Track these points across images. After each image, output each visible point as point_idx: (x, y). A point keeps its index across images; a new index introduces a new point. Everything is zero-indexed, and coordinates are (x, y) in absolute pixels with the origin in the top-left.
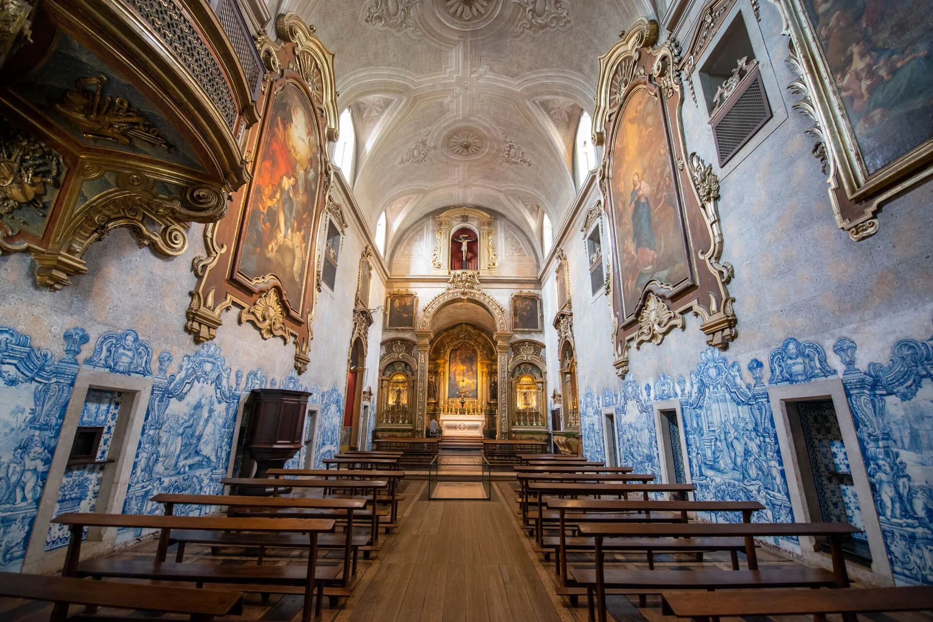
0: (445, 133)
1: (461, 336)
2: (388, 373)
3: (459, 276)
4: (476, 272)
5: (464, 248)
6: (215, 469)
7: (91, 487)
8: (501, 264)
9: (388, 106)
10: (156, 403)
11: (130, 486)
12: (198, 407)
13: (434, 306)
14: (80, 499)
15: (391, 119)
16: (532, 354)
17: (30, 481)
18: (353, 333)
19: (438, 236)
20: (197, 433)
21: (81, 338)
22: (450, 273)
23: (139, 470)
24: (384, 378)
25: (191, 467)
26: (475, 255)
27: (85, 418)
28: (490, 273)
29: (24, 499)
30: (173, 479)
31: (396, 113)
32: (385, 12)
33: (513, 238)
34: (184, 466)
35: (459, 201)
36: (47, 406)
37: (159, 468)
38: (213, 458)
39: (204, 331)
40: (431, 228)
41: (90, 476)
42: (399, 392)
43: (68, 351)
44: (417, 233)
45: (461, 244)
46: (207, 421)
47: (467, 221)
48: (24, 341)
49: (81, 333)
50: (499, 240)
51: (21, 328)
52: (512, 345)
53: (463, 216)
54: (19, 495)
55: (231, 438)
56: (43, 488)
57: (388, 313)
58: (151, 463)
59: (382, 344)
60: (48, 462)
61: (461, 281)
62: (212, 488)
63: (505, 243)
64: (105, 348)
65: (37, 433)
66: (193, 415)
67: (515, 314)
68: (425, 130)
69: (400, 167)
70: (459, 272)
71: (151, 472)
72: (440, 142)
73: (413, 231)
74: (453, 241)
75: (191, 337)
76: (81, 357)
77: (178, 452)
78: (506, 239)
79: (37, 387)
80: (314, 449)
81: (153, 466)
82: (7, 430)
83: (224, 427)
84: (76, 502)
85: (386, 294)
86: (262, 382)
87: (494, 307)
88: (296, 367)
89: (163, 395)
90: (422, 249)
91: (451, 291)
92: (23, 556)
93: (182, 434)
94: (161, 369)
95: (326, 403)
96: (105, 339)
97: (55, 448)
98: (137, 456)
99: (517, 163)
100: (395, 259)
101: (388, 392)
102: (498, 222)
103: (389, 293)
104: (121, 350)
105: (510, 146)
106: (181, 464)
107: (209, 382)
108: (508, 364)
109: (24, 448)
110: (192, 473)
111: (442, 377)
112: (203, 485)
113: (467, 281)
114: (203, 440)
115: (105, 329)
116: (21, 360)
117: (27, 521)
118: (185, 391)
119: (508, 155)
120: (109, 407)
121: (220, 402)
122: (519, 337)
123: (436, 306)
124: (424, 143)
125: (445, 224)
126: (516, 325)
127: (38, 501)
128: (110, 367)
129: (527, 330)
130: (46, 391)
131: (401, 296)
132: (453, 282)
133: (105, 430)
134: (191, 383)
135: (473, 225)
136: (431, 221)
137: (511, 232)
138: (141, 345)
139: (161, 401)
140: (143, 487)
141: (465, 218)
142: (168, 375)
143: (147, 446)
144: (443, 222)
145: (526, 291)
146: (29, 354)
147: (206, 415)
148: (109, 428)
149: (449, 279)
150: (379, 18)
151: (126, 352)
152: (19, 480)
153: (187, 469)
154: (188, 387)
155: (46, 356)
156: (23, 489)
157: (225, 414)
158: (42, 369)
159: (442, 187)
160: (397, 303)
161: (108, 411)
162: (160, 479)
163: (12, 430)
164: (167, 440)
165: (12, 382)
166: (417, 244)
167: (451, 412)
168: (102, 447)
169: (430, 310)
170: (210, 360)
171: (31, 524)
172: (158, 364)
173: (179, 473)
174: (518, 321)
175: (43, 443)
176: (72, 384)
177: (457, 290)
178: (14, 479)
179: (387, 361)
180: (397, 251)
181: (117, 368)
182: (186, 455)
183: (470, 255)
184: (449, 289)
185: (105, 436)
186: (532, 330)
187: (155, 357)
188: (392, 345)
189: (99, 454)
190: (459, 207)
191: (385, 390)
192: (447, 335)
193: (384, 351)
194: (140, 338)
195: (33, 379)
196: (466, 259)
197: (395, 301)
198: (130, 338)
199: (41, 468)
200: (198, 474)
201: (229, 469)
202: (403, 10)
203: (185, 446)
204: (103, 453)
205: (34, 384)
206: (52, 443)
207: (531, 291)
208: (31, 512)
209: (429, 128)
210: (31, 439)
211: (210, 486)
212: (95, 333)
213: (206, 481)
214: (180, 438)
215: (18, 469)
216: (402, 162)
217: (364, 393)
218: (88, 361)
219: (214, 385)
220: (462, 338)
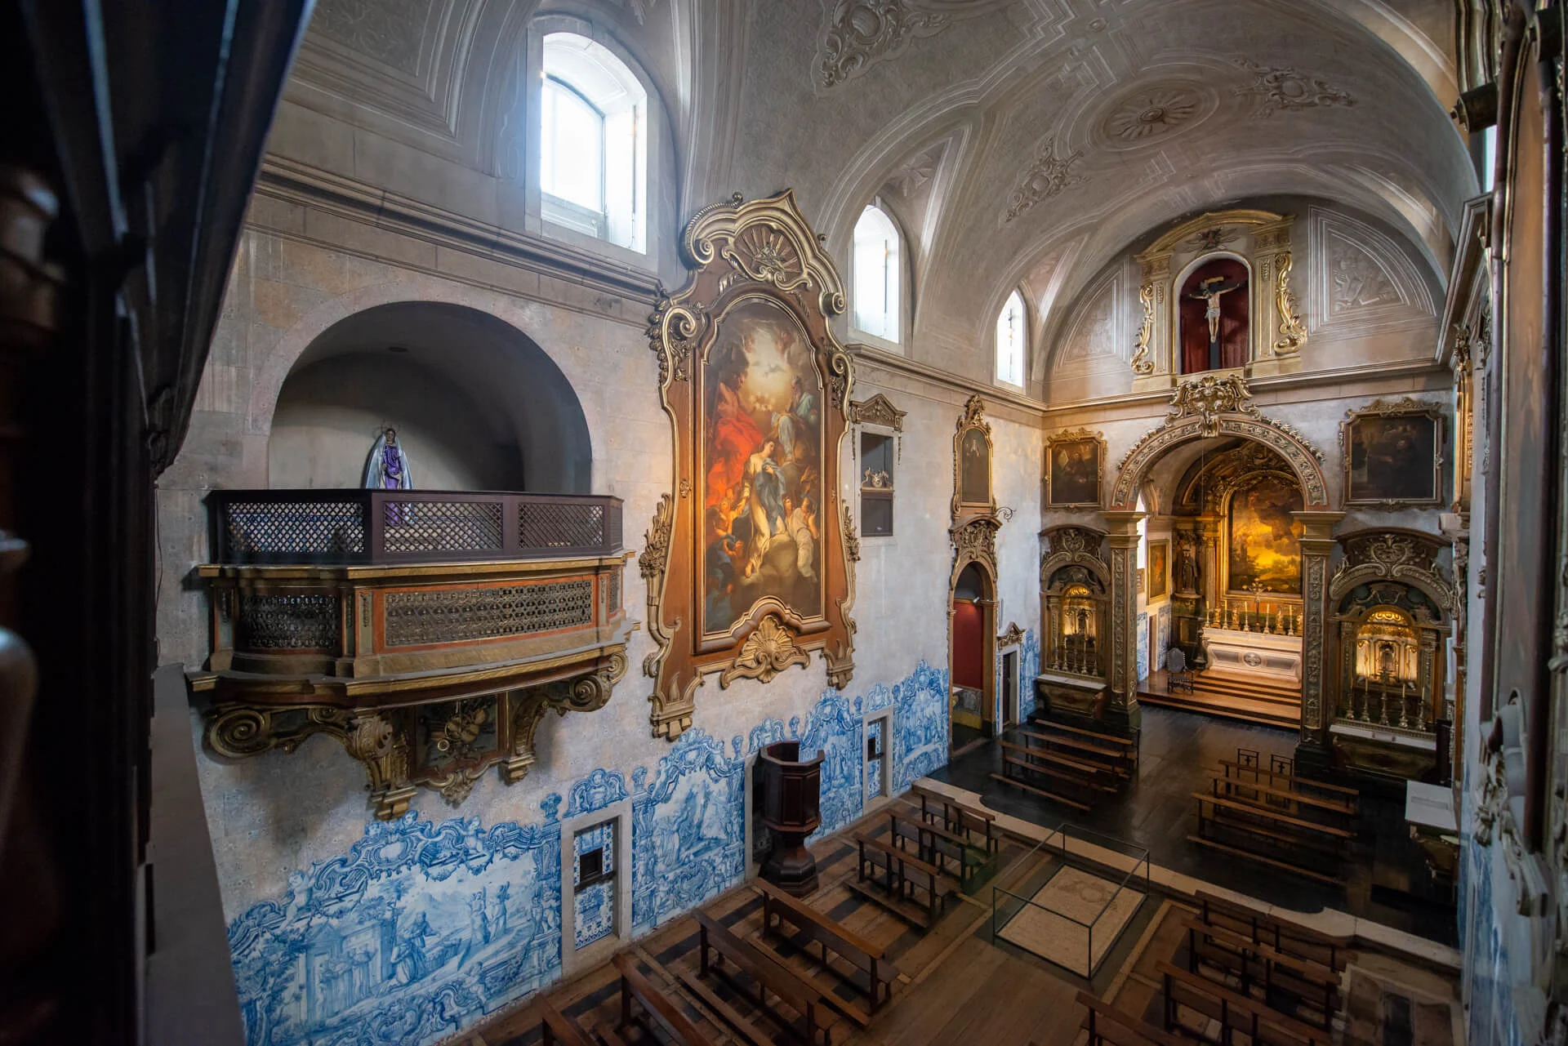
0: (1091, 121)
1: (1257, 462)
2: (1057, 584)
3: (1195, 387)
4: (1239, 373)
5: (1213, 311)
6: (728, 845)
7: (605, 895)
8: (1316, 339)
9: (939, 158)
10: (641, 817)
11: (634, 892)
12: (690, 797)
13: (1140, 458)
14: (598, 906)
15: (954, 174)
16: (1407, 562)
17: (550, 915)
18: (953, 566)
19: (1144, 299)
20: (695, 822)
21: (554, 801)
22: (1174, 382)
23: (639, 877)
24: (1050, 593)
25: (695, 854)
26: (1243, 323)
27: (584, 847)
28: (1281, 368)
29: (549, 927)
30: (678, 871)
31: (959, 161)
32: (855, 44)
33: (1357, 256)
34: (688, 857)
35: (1193, 203)
36: (545, 862)
37: (660, 867)
38: (723, 836)
39: (675, 727)
40: (1127, 286)
41: (601, 887)
42: (1083, 614)
43: (547, 816)
44: (1095, 305)
45: (1205, 302)
46: (705, 806)
47: (1217, 243)
48: (513, 826)
49: (553, 798)
50: (1311, 273)
51: (507, 819)
52: (1342, 540)
53: (1205, 236)
54: (545, 926)
55: (743, 809)
56: (560, 916)
57: (1049, 477)
58: (650, 867)
59: (1042, 535)
60: (558, 899)
61: (1203, 398)
62: (728, 864)
63: (1331, 275)
64: (577, 798)
65: (544, 882)
66: (686, 808)
67: (1357, 464)
68: (1038, 144)
69: (1009, 226)
70: (1194, 378)
71: (652, 873)
72: (1087, 141)
73: (1086, 302)
74: (1183, 299)
75: (663, 738)
76: (559, 816)
77: (677, 847)
78: (1334, 264)
79: (533, 853)
80: (890, 763)
81: (653, 867)
82: (523, 889)
83: (729, 802)
84: (596, 909)
85: (1043, 441)
86: (774, 731)
87: (1292, 449)
88: (830, 684)
89: (646, 807)
90: (1109, 338)
91: (1176, 423)
92: (561, 963)
93: (678, 831)
94: (636, 786)
95: (904, 698)
96: (575, 790)
97: (560, 887)
98: (634, 866)
99: (1312, 104)
100: (1055, 369)
101: (1060, 616)
102: (1310, 224)
103: (1049, 438)
104: (593, 791)
105: (1276, 78)
106: (683, 856)
107: (698, 769)
108: (1329, 584)
109: (538, 895)
110: (699, 859)
111: (1211, 550)
112: (715, 864)
113: (1215, 396)
114: (704, 826)
115: (573, 782)
116: (515, 840)
117: (556, 942)
118: (669, 791)
119: (1281, 94)
120: (602, 830)
121: (716, 781)
122: (1366, 520)
123: (1143, 460)
124: (1049, 162)
125: (1161, 268)
126: (1357, 490)
127: (559, 927)
128: (586, 810)
129: (1391, 501)
130: (541, 853)
131: (1071, 444)
132: (1182, 401)
133: (604, 848)
134: (676, 781)
135: (1234, 250)
136: (1126, 268)
137: (1352, 242)
138: (610, 776)
139: (646, 812)
140: (647, 888)
141: (1212, 238)
142: (646, 787)
143: (641, 855)
144: (1156, 265)
145: (1396, 399)
146: (520, 834)
147: (702, 801)
148: (608, 845)
149: (1171, 398)
150: (852, 59)
151: (597, 790)
152: (542, 917)
153: (692, 857)
154: (672, 786)
155: (532, 828)
156: (547, 921)
157: (727, 788)
158: (532, 838)
159: (1132, 201)
160: (1064, 457)
161: (602, 834)
162: (664, 876)
163: (526, 887)
164: (662, 842)
165: (515, 858)
166: (1097, 328)
167: (1230, 624)
168: (605, 862)
169: (1131, 466)
170: (692, 747)
171: (560, 942)
172: (632, 783)
173: (683, 864)
174: (1365, 479)
175: (551, 888)
176: (559, 838)
177: (1193, 419)
178: (538, 918)
179: (1054, 564)
180: (1059, 352)
181: (593, 807)
182: (687, 846)
183: (1230, 325)
184: (1172, 419)
185: (605, 854)
186: (1408, 500)
187: (628, 779)
188: (1060, 538)
189: (604, 868)
190: (1197, 214)
191: (1055, 613)
192: (1222, 461)
193: (1047, 548)
194: (607, 771)
195: (529, 849)
196: (1220, 336)
197: (1059, 453)
198: (598, 778)
199: (554, 904)
200: (707, 858)
201: (746, 840)
202: (888, 11)
203: (683, 840)
204: (608, 866)
205: (531, 851)
206: (558, 885)
207: (1413, 396)
208: (557, 934)
209: (1049, 134)
210: (541, 888)
211: (726, 864)
212: (565, 792)
213: (718, 860)
214: (676, 835)
215: (539, 910)
216: (1012, 214)
217: (999, 639)
218: (566, 815)
219: (704, 769)
220: (1261, 467)
